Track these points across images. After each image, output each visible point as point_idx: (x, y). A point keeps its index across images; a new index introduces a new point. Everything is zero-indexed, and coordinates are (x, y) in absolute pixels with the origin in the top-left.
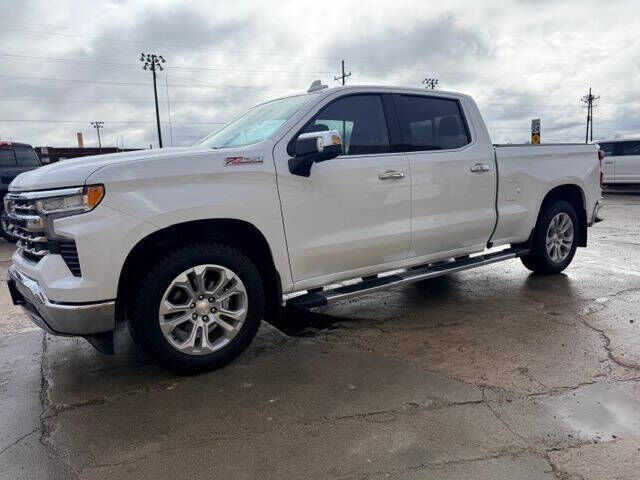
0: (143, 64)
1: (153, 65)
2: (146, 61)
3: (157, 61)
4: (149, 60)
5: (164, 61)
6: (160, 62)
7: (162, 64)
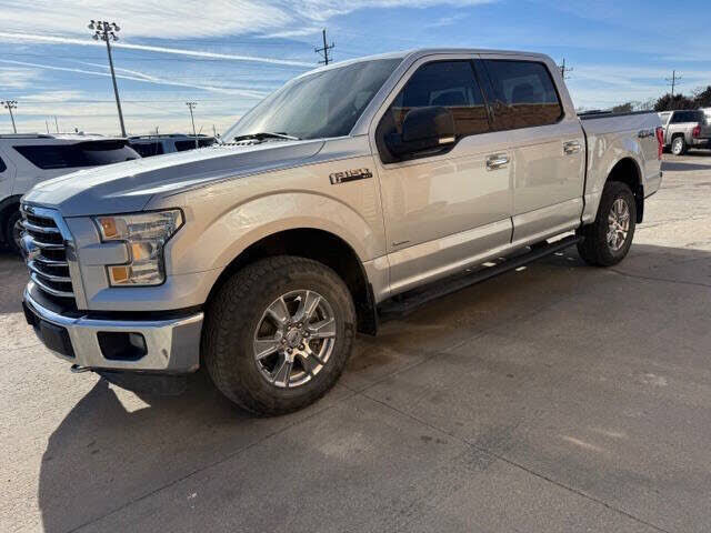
0: (93, 32)
1: (105, 33)
2: (96, 30)
3: (110, 29)
4: (99, 27)
5: (117, 29)
6: (113, 30)
7: (116, 33)
